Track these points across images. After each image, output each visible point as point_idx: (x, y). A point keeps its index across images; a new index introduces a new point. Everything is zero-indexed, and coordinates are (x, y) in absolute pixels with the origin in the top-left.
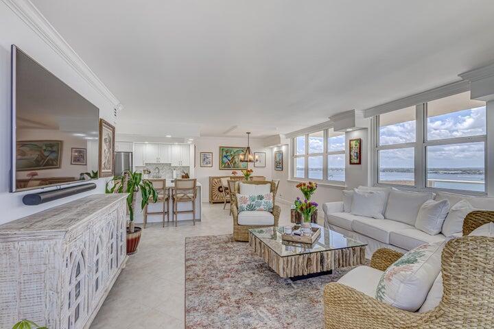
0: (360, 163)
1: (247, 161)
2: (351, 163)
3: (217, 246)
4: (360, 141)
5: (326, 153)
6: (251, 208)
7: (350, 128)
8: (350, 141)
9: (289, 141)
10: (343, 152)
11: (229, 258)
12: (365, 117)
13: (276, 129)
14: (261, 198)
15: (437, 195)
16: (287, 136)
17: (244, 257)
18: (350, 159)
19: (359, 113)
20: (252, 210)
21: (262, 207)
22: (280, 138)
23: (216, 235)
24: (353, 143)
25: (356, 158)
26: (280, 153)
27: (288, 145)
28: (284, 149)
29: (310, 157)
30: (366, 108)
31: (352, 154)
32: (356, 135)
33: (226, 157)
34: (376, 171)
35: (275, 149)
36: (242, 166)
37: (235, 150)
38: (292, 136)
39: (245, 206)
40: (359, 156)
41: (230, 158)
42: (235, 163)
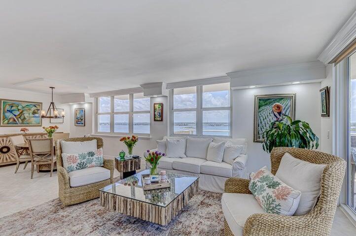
0: (162, 120)
1: (50, 117)
2: (155, 120)
3: (45, 221)
4: (162, 105)
5: (131, 112)
6: (82, 166)
7: (155, 95)
8: (155, 104)
9: (92, 100)
10: (149, 112)
11: (75, 229)
12: (167, 88)
13: (87, 88)
14: (91, 154)
15: (214, 139)
16: (92, 95)
17: (93, 221)
18: (155, 117)
19: (164, 86)
20: (83, 168)
21: (94, 163)
22: (84, 96)
23: (31, 207)
24: (157, 106)
25: (159, 116)
26: (82, 110)
27: (92, 103)
28: (86, 106)
29: (115, 115)
30: (168, 83)
31: (156, 113)
32: (159, 100)
33: (11, 111)
34: (172, 124)
35: (75, 106)
36: (34, 123)
37: (24, 105)
38: (96, 96)
39: (74, 165)
40: (161, 115)
41: (17, 113)
42: (25, 118)
